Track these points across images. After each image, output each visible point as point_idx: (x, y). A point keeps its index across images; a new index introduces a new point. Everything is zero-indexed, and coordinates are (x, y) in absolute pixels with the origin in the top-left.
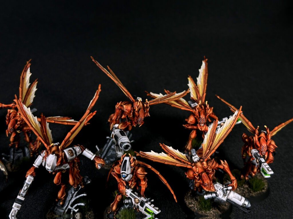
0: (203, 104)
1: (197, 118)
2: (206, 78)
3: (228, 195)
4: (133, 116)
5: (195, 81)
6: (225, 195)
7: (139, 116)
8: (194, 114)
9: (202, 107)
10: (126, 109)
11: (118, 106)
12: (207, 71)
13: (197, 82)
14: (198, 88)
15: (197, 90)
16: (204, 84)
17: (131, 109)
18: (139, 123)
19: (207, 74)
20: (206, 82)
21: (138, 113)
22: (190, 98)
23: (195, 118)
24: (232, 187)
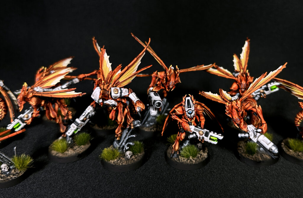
0: (245, 73)
1: (239, 85)
2: (248, 53)
3: (258, 137)
4: (166, 82)
5: (239, 57)
6: (255, 136)
7: (170, 80)
8: (236, 82)
9: (243, 76)
10: (160, 76)
11: (154, 74)
12: (249, 48)
13: (241, 58)
14: (241, 62)
15: (240, 63)
16: (246, 58)
17: (164, 75)
18: (171, 87)
19: (249, 51)
20: (248, 56)
21: (170, 77)
22: (235, 71)
23: (238, 85)
24: (261, 130)
